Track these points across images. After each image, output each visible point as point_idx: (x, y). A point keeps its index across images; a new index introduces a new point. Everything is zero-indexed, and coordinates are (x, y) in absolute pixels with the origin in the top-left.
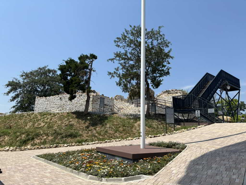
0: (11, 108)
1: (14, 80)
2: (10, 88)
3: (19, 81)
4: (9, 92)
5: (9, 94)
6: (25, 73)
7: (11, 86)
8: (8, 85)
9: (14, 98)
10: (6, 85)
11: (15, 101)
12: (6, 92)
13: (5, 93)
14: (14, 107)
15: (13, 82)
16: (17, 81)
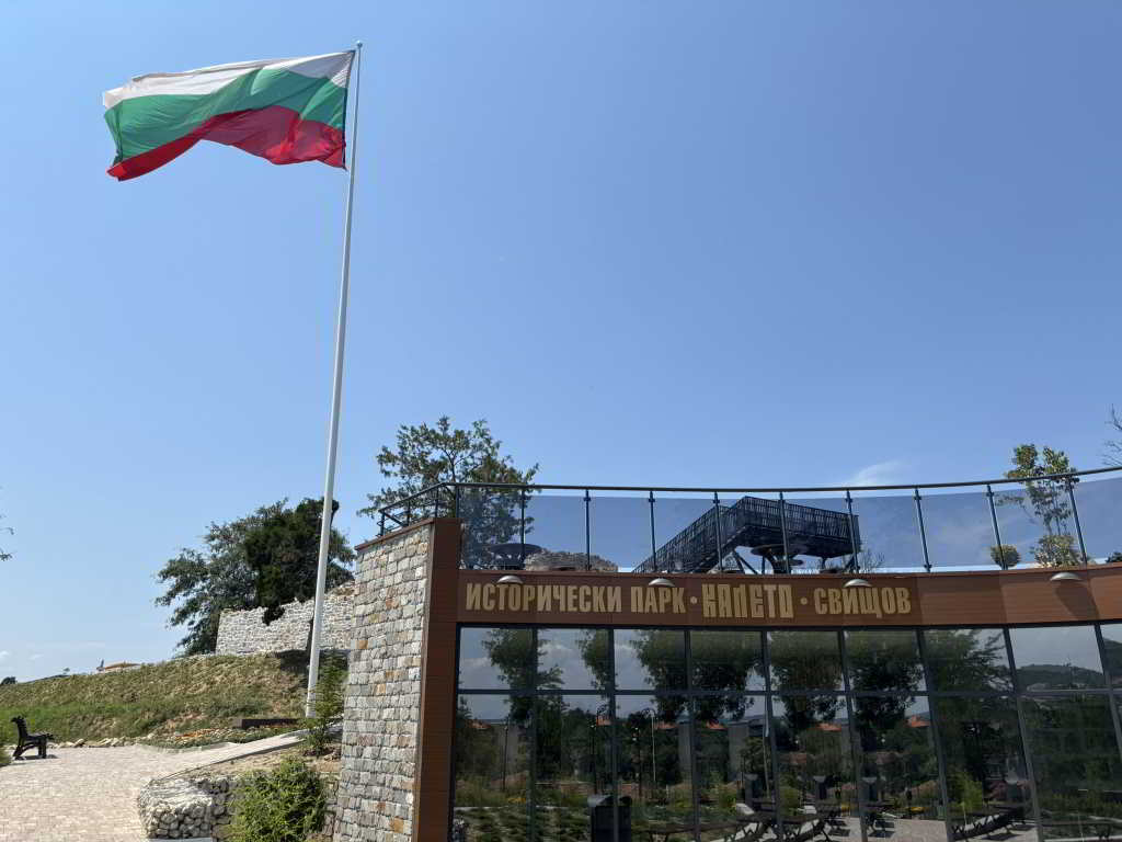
0: (178, 645)
1: (186, 556)
2: (173, 580)
3: (199, 555)
4: (172, 595)
5: (172, 600)
6: (221, 527)
7: (176, 575)
8: (166, 574)
9: (183, 615)
10: (162, 573)
11: (187, 621)
12: (163, 594)
13: (158, 599)
14: (185, 641)
15: (182, 561)
16: (194, 559)
